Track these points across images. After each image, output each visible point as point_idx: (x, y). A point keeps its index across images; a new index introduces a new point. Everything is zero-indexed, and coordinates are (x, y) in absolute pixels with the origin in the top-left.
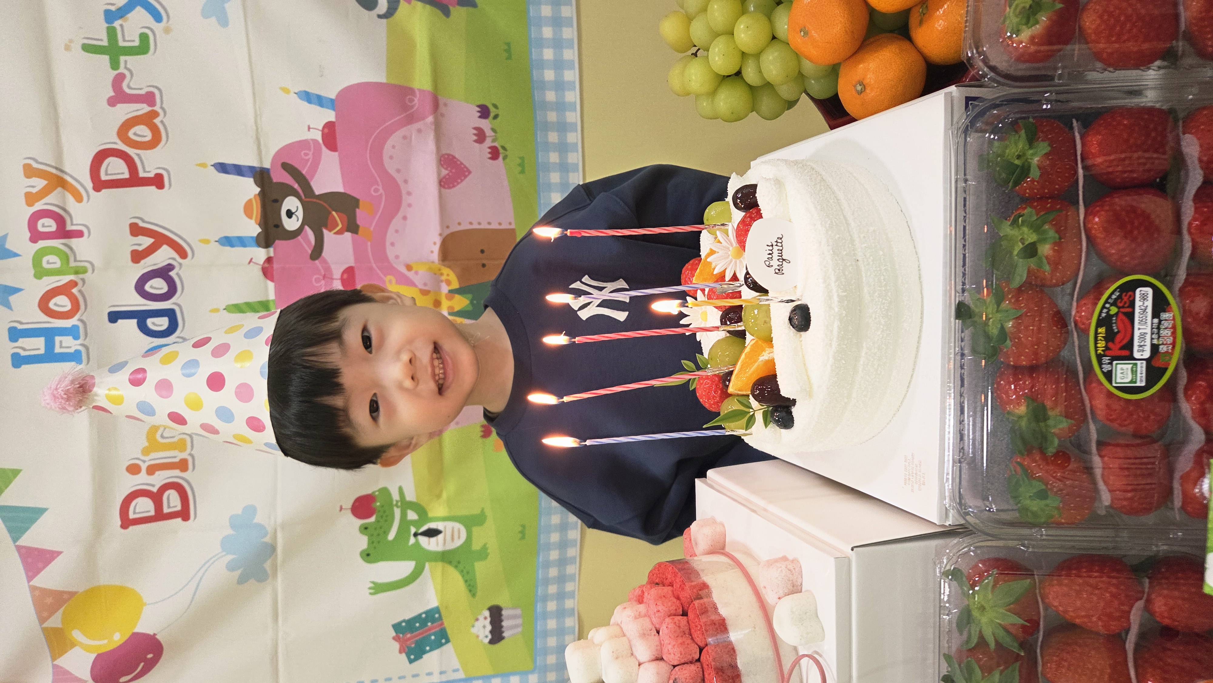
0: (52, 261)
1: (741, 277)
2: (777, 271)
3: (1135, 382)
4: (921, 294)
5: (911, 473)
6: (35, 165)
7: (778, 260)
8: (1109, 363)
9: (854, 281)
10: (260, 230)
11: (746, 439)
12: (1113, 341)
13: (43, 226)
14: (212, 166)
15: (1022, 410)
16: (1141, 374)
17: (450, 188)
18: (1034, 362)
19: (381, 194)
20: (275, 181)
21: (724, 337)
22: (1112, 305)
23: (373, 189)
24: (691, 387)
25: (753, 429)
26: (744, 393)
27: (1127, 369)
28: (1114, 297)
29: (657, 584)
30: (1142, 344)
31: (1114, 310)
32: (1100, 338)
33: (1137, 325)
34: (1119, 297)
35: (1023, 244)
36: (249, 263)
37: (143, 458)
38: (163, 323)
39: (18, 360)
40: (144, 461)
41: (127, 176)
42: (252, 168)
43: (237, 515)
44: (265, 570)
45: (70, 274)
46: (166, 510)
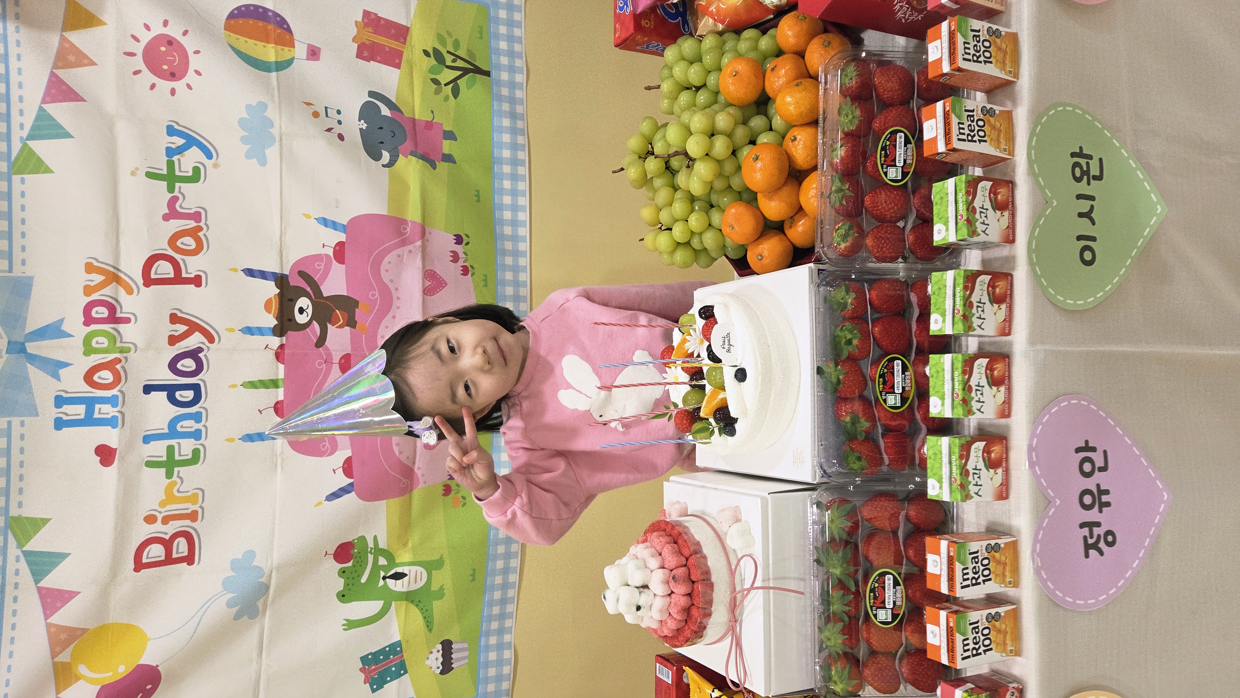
0: (101, 342)
1: (705, 355)
2: (727, 351)
3: (896, 404)
5: (796, 458)
6: (96, 263)
7: (728, 345)
8: (885, 395)
9: (768, 356)
12: (886, 385)
13: (97, 313)
14: (241, 270)
15: (848, 420)
16: (899, 400)
17: (431, 295)
18: (853, 395)
19: (377, 299)
20: (291, 284)
21: (690, 388)
22: (885, 368)
23: (370, 293)
25: (712, 438)
26: (709, 417)
27: (893, 398)
28: (885, 365)
30: (898, 386)
31: (886, 371)
32: (880, 384)
33: (896, 378)
35: (845, 338)
36: (266, 348)
37: (160, 509)
38: (189, 395)
39: (59, 424)
40: (160, 512)
41: (172, 276)
42: (274, 274)
43: (238, 560)
44: (257, 606)
45: (115, 353)
46: (175, 555)
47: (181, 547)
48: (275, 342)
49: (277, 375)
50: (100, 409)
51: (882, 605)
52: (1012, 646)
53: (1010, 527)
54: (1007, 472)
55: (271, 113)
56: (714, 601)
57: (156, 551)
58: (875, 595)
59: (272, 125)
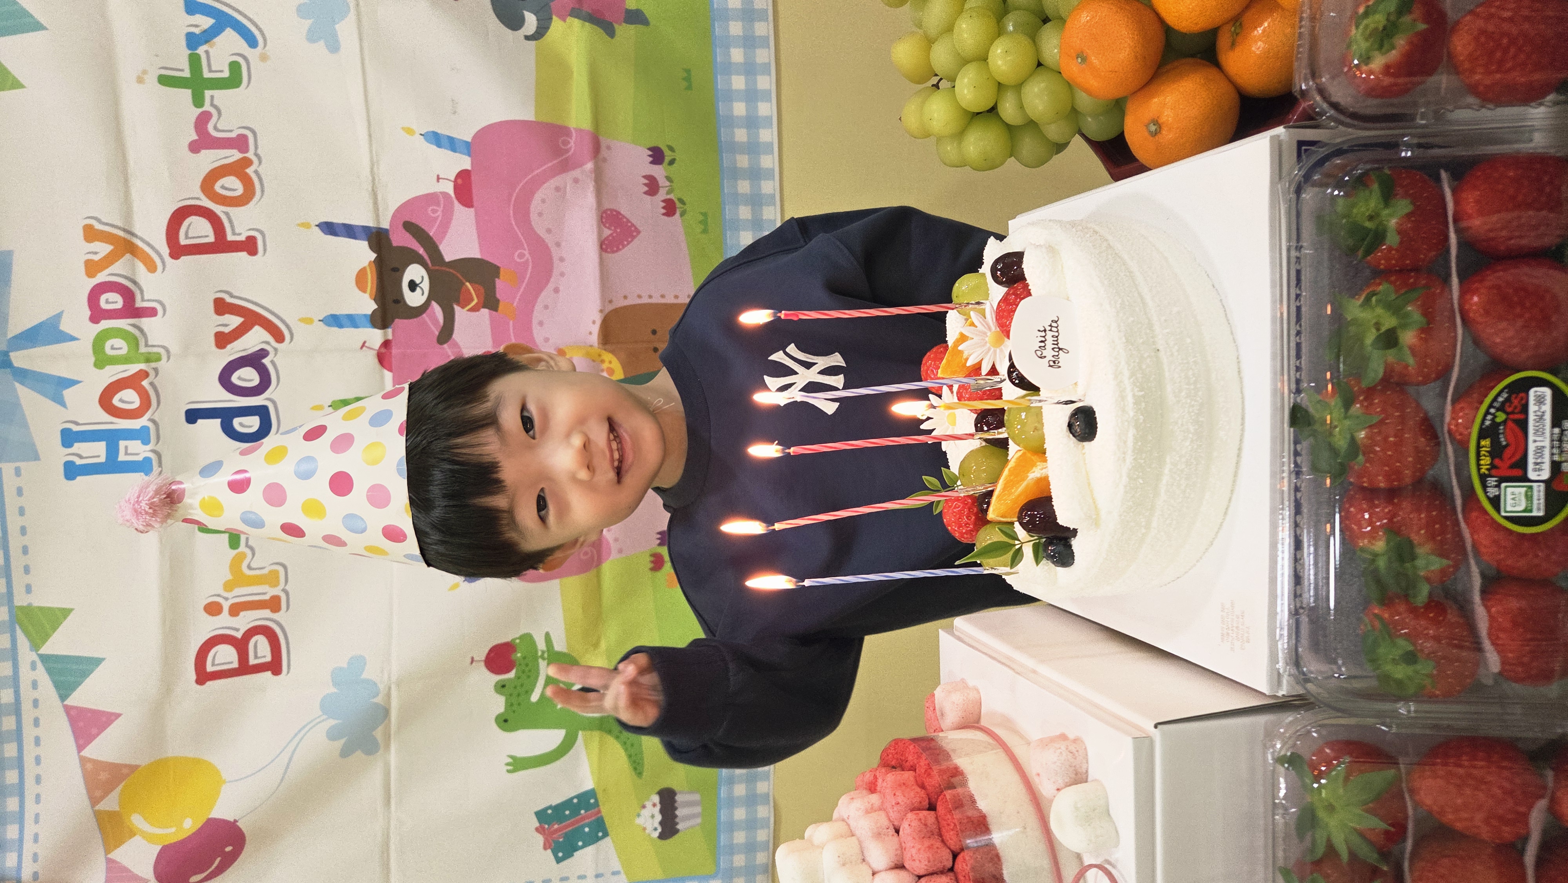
0: (118, 346)
1: (1003, 369)
2: (1052, 363)
3: (1531, 511)
4: (1242, 393)
5: (1230, 626)
6: (96, 225)
7: (1053, 349)
8: (1496, 486)
9: (1154, 376)
10: (375, 306)
11: (1009, 580)
12: (1501, 458)
13: (107, 302)
14: (317, 226)
15: (1380, 545)
16: (1539, 500)
17: (613, 252)
18: (1395, 483)
19: (528, 260)
20: (395, 244)
21: (979, 446)
22: (1498, 410)
23: (517, 254)
24: (936, 510)
25: (1020, 567)
26: (1009, 520)
27: (1520, 493)
28: (1500, 399)
29: (894, 767)
30: (1539, 461)
31: (1501, 417)
32: (1483, 452)
33: (1531, 437)
34: (1507, 400)
35: (1378, 330)
36: (362, 348)
37: (226, 595)
38: (252, 424)
39: (71, 471)
40: (226, 599)
41: (213, 239)
42: (366, 229)
43: (341, 669)
44: (375, 739)
45: (139, 362)
46: (252, 661)
47: (260, 649)
48: (376, 337)
50: (126, 447)
57: (225, 655)
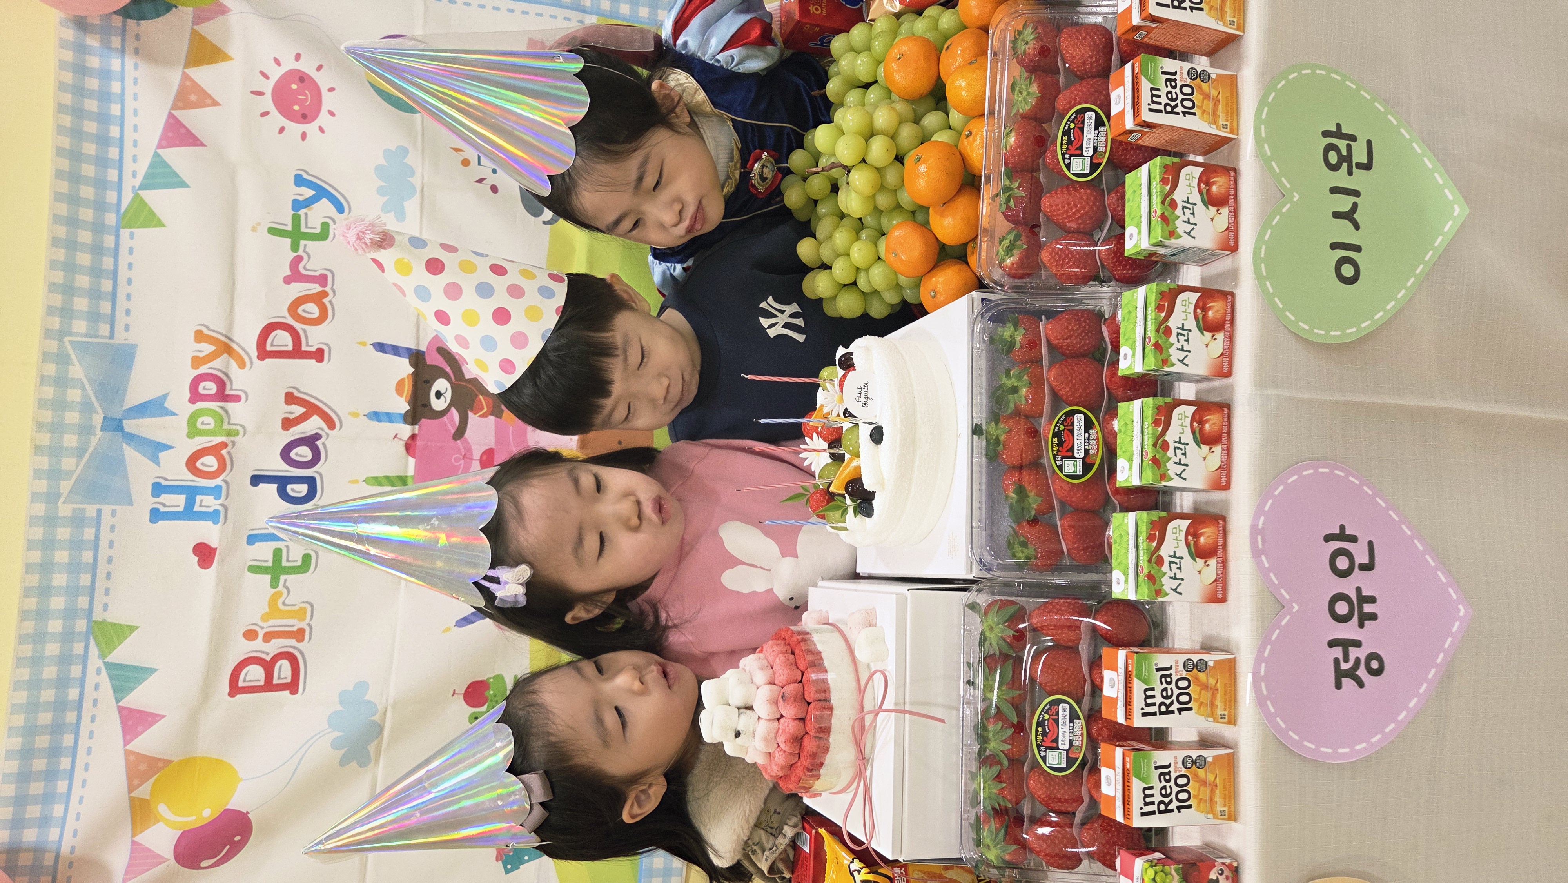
0: (207, 422)
1: (841, 413)
2: (864, 405)
3: (1076, 473)
6: (206, 331)
7: (865, 398)
8: (1061, 460)
9: (911, 409)
10: (408, 408)
12: (1062, 447)
13: (204, 388)
14: (371, 345)
16: (1079, 467)
20: (429, 363)
21: (829, 460)
22: (1062, 424)
25: (847, 518)
26: (841, 493)
27: (1071, 464)
28: (1061, 419)
30: (1079, 449)
31: (1062, 428)
32: (1055, 445)
33: (1076, 437)
34: (1065, 420)
36: (394, 439)
37: (261, 624)
38: (302, 489)
39: (156, 515)
40: (262, 627)
41: (290, 348)
42: (408, 349)
43: (348, 692)
44: (369, 751)
45: (221, 436)
46: (276, 681)
47: (283, 671)
48: (406, 431)
49: (406, 470)
50: (202, 501)
51: (1055, 745)
52: (1225, 805)
53: (1228, 641)
54: (1224, 564)
55: (414, 159)
56: (832, 730)
57: (254, 674)
58: (1044, 729)
59: (413, 173)
